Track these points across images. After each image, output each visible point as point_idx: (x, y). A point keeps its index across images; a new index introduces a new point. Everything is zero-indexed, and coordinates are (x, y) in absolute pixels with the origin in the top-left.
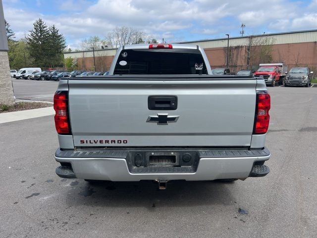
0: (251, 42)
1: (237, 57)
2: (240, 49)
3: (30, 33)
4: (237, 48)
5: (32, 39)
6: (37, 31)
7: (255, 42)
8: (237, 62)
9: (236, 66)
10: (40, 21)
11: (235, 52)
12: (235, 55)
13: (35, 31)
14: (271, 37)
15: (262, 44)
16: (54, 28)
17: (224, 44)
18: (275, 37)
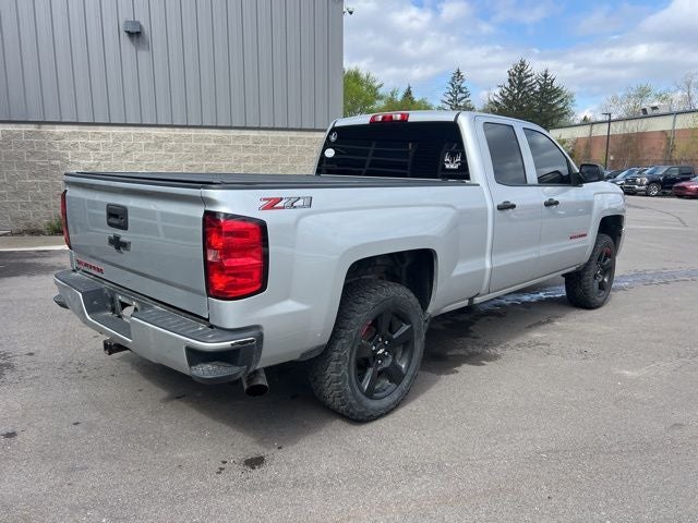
3: (497, 91)
5: (499, 101)
6: (512, 85)
10: (523, 64)
13: (508, 85)
16: (546, 76)
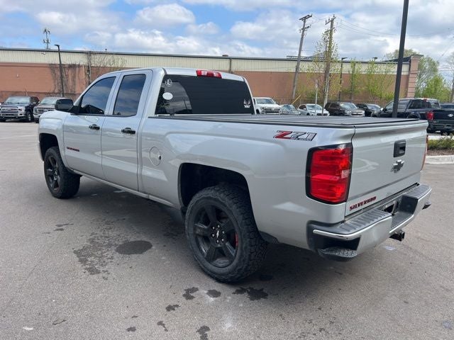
0: (89, 60)
1: (74, 81)
2: (77, 69)
4: (72, 66)
7: (97, 61)
8: (74, 89)
9: (75, 95)
11: (70, 72)
12: (70, 77)
14: (119, 57)
15: (108, 66)
17: (53, 59)
18: (125, 58)
